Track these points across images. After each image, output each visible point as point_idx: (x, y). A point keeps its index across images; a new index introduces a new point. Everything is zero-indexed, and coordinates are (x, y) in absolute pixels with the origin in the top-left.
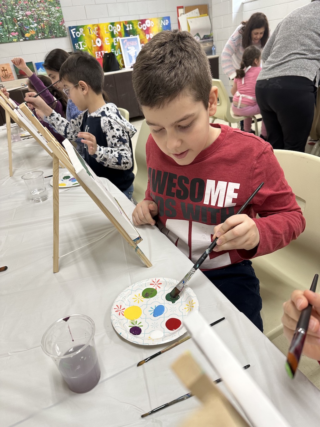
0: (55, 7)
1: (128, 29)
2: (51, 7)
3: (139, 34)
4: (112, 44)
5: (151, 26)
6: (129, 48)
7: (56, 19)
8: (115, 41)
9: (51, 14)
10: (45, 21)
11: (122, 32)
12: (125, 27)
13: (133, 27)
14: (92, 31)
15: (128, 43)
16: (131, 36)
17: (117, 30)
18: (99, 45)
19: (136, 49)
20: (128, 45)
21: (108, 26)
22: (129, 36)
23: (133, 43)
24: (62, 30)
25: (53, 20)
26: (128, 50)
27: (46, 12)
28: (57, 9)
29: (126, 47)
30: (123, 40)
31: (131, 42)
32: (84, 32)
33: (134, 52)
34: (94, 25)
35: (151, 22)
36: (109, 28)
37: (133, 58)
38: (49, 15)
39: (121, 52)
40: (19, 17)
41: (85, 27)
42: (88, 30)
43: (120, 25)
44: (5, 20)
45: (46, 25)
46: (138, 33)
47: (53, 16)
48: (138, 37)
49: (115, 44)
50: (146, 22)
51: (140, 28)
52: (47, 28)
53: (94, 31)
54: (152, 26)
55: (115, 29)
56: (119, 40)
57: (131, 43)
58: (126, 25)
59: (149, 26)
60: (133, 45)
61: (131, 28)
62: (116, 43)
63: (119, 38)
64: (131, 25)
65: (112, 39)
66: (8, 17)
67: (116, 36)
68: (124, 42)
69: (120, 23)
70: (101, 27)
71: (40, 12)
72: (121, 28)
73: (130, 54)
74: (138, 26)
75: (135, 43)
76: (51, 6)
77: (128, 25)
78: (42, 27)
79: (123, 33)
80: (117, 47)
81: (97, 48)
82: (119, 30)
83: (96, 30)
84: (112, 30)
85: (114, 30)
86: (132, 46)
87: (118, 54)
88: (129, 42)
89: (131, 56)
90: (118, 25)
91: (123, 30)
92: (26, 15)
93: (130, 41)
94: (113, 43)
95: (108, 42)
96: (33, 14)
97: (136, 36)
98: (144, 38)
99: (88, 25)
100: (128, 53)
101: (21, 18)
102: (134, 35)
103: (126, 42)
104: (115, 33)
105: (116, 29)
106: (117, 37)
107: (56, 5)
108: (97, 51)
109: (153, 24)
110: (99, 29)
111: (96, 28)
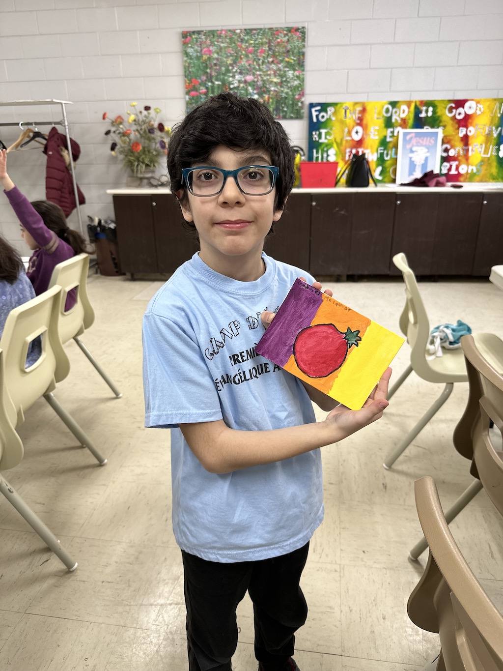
0: (294, 70)
1: (423, 115)
2: (288, 71)
3: (445, 126)
4: (382, 137)
5: (476, 113)
6: (414, 149)
7: (291, 91)
8: (389, 135)
9: (285, 81)
10: (272, 93)
11: (409, 119)
12: (418, 111)
13: (434, 112)
14: (351, 113)
15: (414, 141)
16: (425, 127)
17: (399, 116)
18: (357, 138)
19: (428, 152)
20: (415, 144)
21: (383, 107)
22: (422, 127)
23: (426, 141)
24: (297, 108)
25: (286, 90)
26: (412, 152)
27: (278, 79)
28: (296, 73)
29: (408, 147)
30: (405, 134)
31: (422, 138)
32: (335, 113)
33: (424, 158)
34: (356, 104)
35: (477, 106)
36: (384, 110)
37: (417, 167)
38: (282, 82)
39: (396, 153)
40: (233, 84)
41: (339, 106)
42: (344, 111)
43: (409, 107)
44: (213, 87)
45: (272, 98)
46: (441, 124)
47: (287, 85)
48: (440, 131)
49: (388, 139)
50: (467, 105)
51: (451, 115)
52: (272, 103)
53: (354, 113)
54: (478, 112)
55: (396, 112)
56: (398, 132)
57: (423, 140)
58: (420, 107)
59: (469, 112)
60: (424, 144)
61: (430, 114)
62: (391, 137)
63: (399, 129)
64: (431, 109)
65: (385, 130)
66: (217, 83)
67: (395, 125)
68: (408, 137)
69: (408, 104)
70: (368, 108)
71: (268, 77)
72: (409, 112)
73: (413, 159)
74: (447, 111)
75: (430, 142)
76: (287, 69)
77: (424, 108)
79: (411, 122)
80: (391, 145)
81: (351, 143)
82: (403, 116)
83: (357, 112)
84: (389, 115)
85: (394, 115)
86: (422, 145)
87: (389, 157)
88: (418, 138)
89: (415, 163)
90: (404, 107)
91: (412, 116)
92: (245, 82)
93: (420, 137)
94: (385, 137)
95: (374, 135)
96: (256, 80)
97: (438, 128)
98: (454, 133)
99: (345, 103)
100: (411, 158)
101: (236, 85)
102: (432, 127)
103: (411, 138)
104: (393, 120)
105: (398, 114)
106: (396, 127)
107: (297, 68)
108: (349, 147)
109: (482, 110)
110: (364, 110)
111: (359, 108)
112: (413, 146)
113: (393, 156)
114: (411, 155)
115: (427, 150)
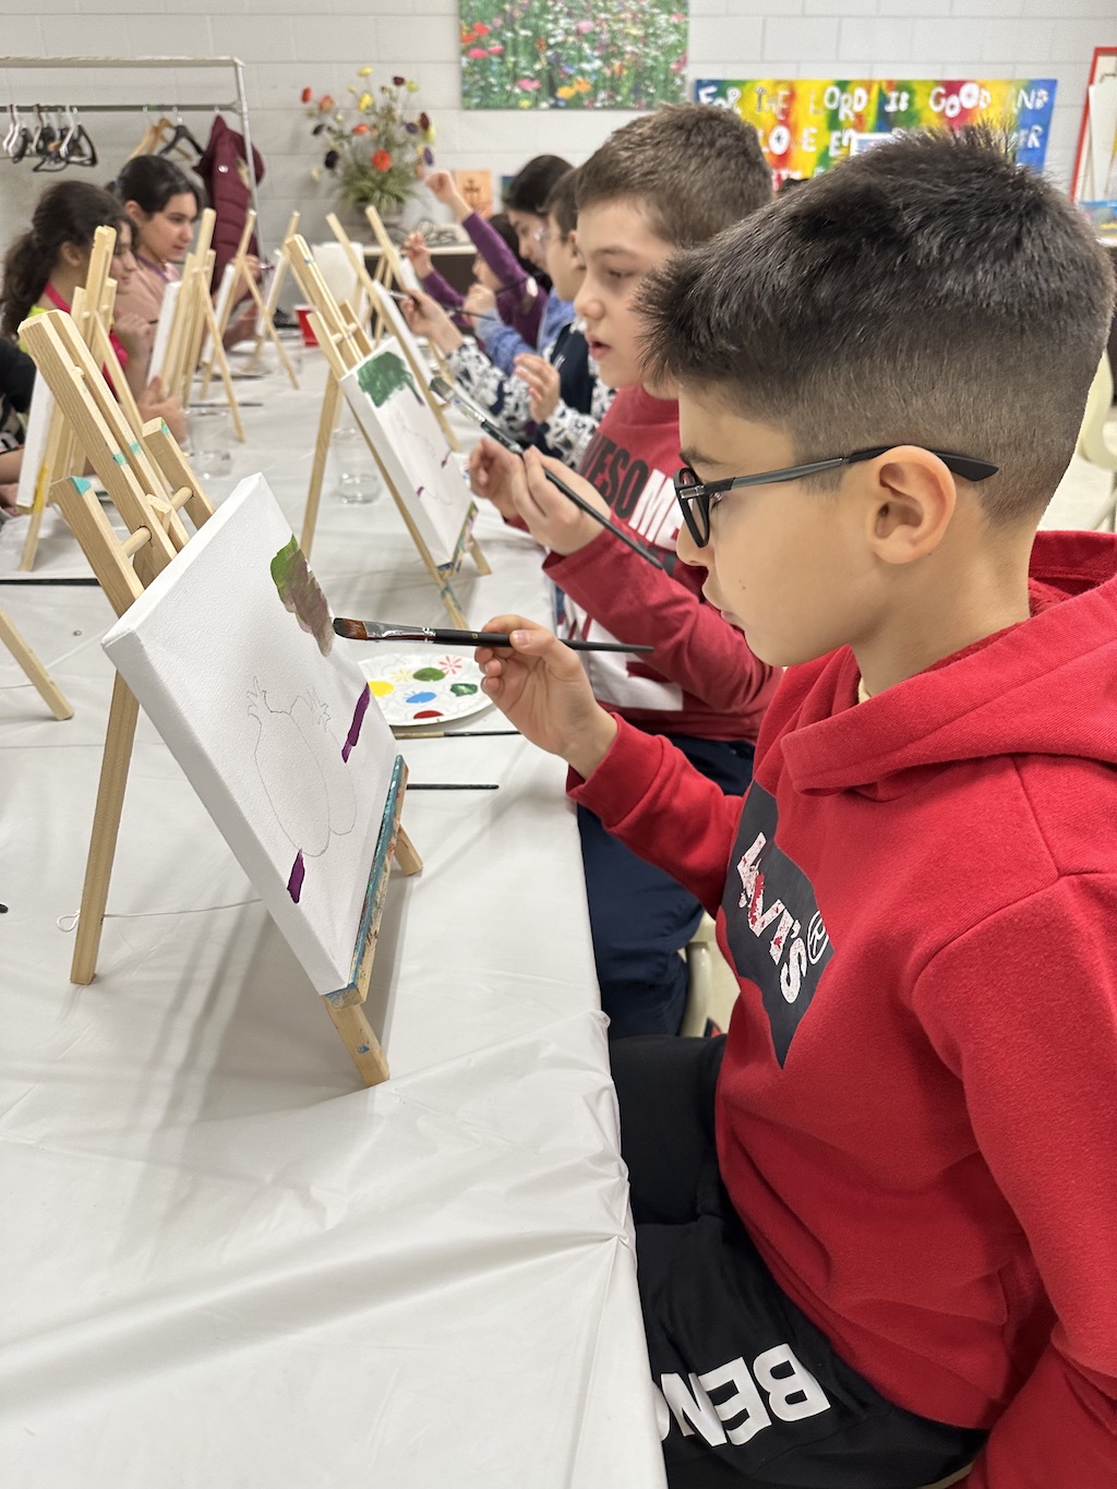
0: (670, 13)
1: (891, 108)
2: (659, 14)
5: (977, 106)
7: (663, 54)
8: (833, 142)
9: (654, 34)
10: (627, 57)
11: (869, 114)
12: (884, 100)
13: (910, 102)
14: (769, 101)
17: (851, 108)
18: (779, 150)
21: (824, 91)
24: (674, 88)
25: (654, 53)
27: (639, 29)
28: (674, 20)
30: (861, 144)
32: (741, 101)
34: (778, 83)
35: (980, 93)
36: (827, 96)
38: (647, 36)
40: (554, 36)
41: (748, 85)
42: (756, 96)
43: (869, 91)
44: (515, 41)
45: (628, 68)
47: (656, 43)
50: (964, 90)
51: (937, 109)
52: (628, 77)
53: (775, 101)
54: (983, 105)
55: (846, 101)
58: (885, 92)
59: (968, 104)
61: (903, 106)
62: (837, 148)
64: (905, 96)
65: (827, 133)
66: (523, 33)
67: (846, 125)
69: (868, 86)
70: (800, 91)
71: (621, 25)
72: (869, 101)
74: (931, 102)
76: (656, 11)
77: (893, 95)
78: (613, 73)
79: (871, 119)
82: (858, 108)
83: (780, 98)
84: (834, 106)
85: (843, 105)
90: (860, 92)
91: (873, 108)
92: (578, 33)
94: (827, 148)
95: (809, 144)
96: (598, 29)
99: (759, 81)
101: (560, 39)
104: (842, 117)
105: (849, 104)
106: (846, 129)
107: (675, 10)
109: (989, 100)
110: (791, 98)
111: (783, 92)
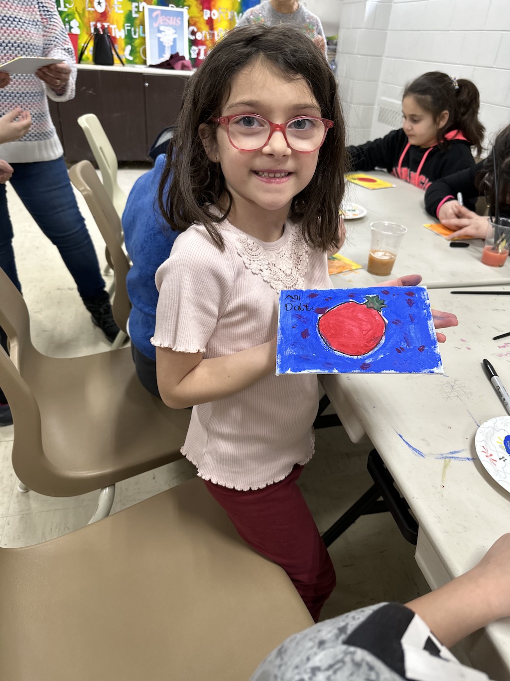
3: (189, 6)
4: (127, 12)
6: (162, 28)
8: (134, 10)
15: (161, 20)
16: (171, 5)
19: (175, 33)
20: (162, 23)
22: (167, 6)
23: (173, 21)
26: (160, 31)
29: (155, 25)
31: (168, 17)
33: (172, 40)
37: (166, 49)
39: (144, 32)
46: (185, 4)
48: (185, 10)
56: (143, 7)
57: (169, 19)
60: (171, 24)
62: (136, 12)
68: (154, 14)
73: (161, 40)
75: (176, 22)
80: (137, 22)
81: (94, 15)
86: (168, 25)
87: (137, 34)
88: (164, 17)
89: (164, 44)
93: (166, 16)
94: (131, 12)
97: (183, 7)
98: (199, 15)
100: (159, 38)
102: (177, 6)
103: (157, 16)
108: (94, 21)
112: (160, 25)
113: (142, 35)
114: (159, 35)
115: (174, 31)
